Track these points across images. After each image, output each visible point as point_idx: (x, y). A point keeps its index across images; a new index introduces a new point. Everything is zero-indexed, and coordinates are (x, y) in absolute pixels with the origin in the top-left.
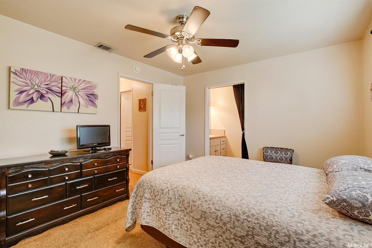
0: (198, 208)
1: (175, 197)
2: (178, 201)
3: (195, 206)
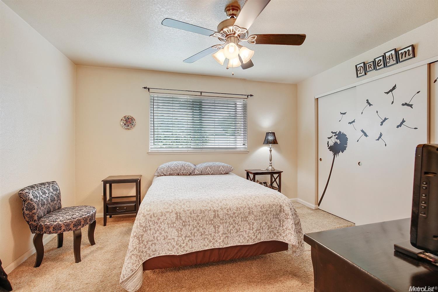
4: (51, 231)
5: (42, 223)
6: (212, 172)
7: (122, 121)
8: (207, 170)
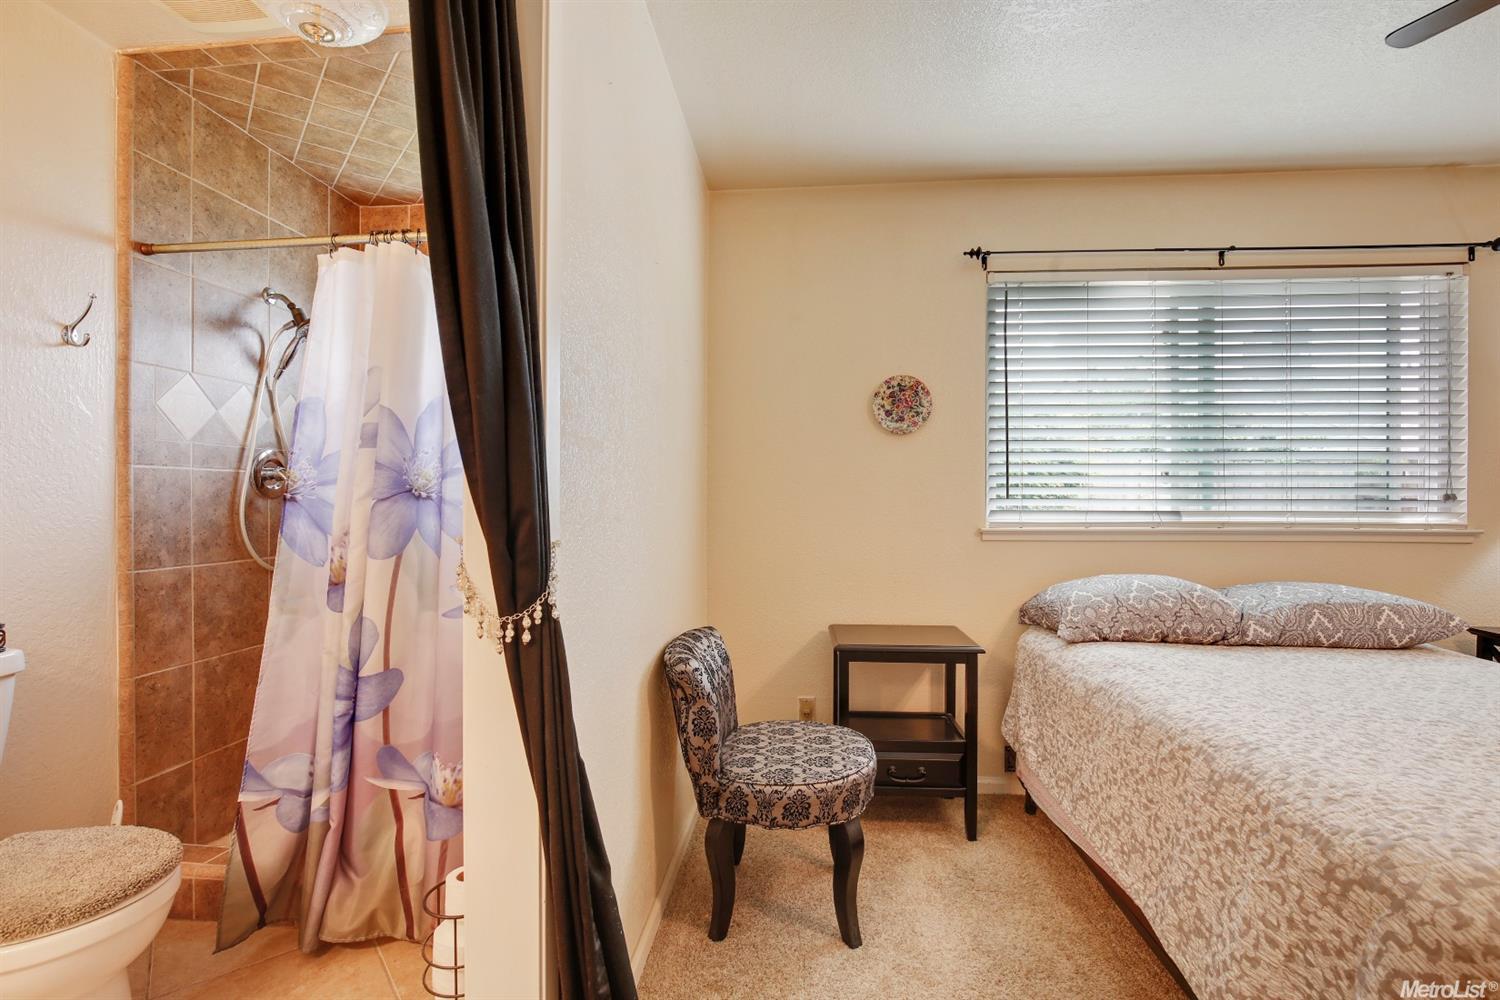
4: (775, 818)
5: (744, 786)
6: (1339, 635)
7: (879, 401)
8: (1310, 623)
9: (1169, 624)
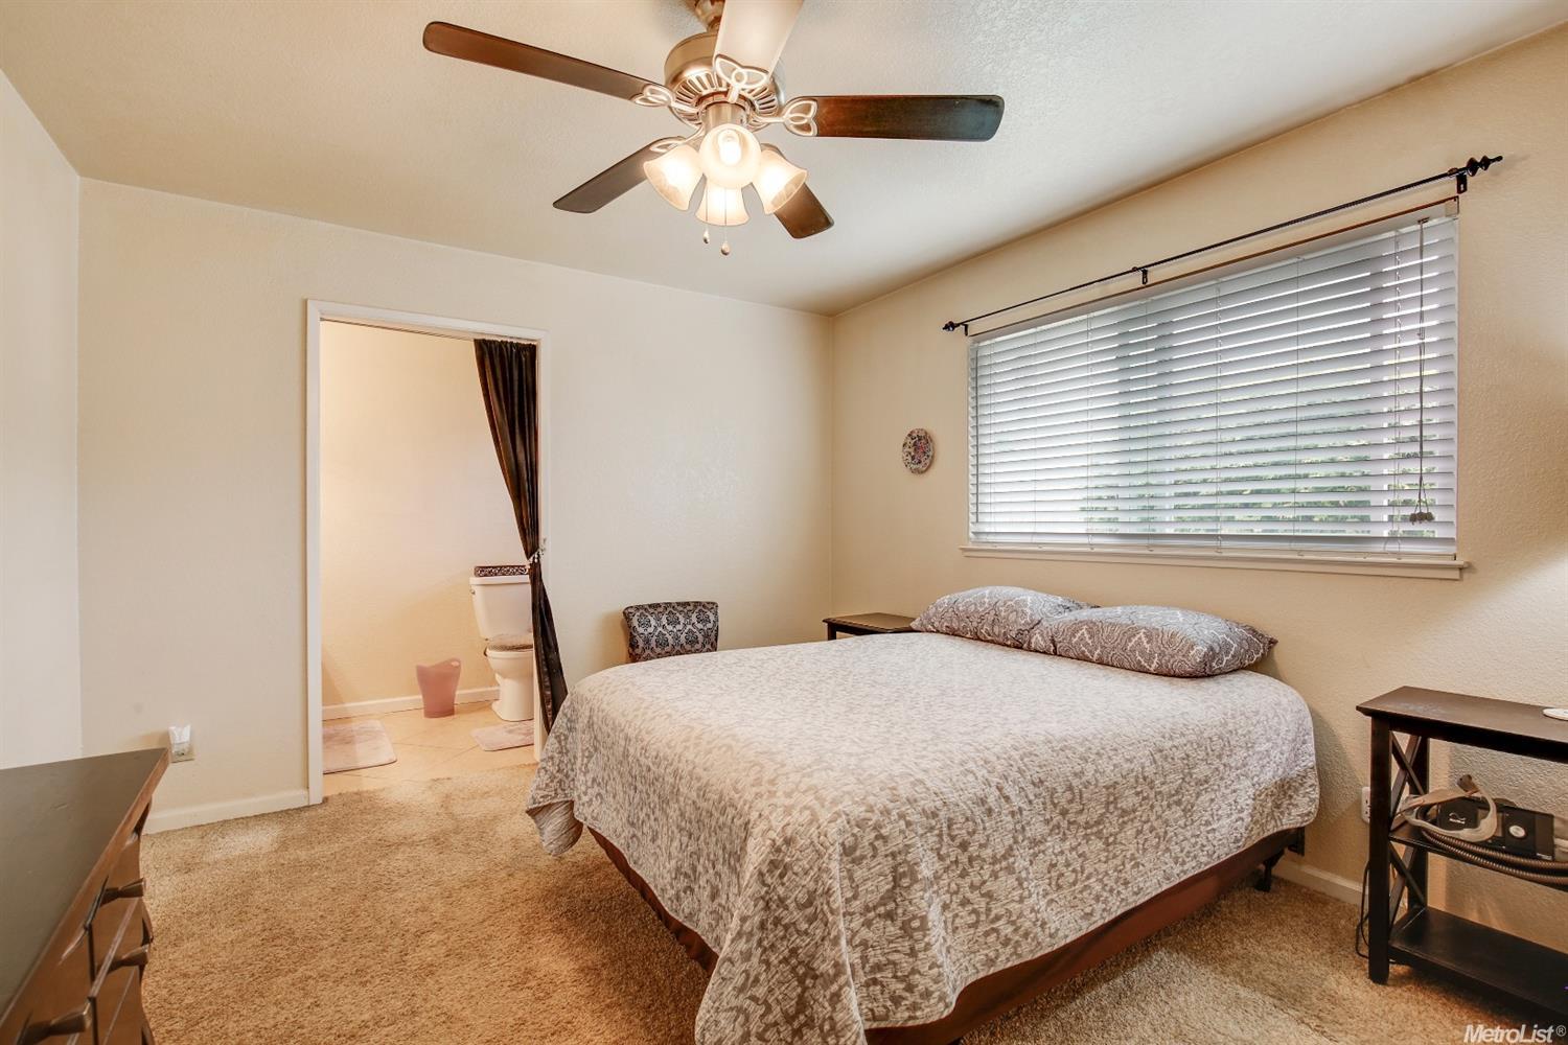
0: (1096, 785)
1: (1027, 797)
2: (1038, 804)
3: (1087, 784)
6: (1098, 651)
7: (907, 449)
8: (1075, 637)
9: (975, 624)
